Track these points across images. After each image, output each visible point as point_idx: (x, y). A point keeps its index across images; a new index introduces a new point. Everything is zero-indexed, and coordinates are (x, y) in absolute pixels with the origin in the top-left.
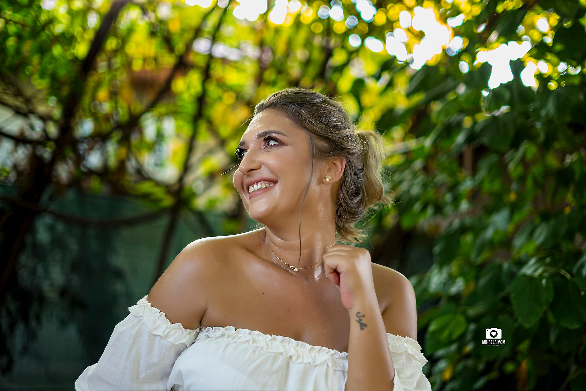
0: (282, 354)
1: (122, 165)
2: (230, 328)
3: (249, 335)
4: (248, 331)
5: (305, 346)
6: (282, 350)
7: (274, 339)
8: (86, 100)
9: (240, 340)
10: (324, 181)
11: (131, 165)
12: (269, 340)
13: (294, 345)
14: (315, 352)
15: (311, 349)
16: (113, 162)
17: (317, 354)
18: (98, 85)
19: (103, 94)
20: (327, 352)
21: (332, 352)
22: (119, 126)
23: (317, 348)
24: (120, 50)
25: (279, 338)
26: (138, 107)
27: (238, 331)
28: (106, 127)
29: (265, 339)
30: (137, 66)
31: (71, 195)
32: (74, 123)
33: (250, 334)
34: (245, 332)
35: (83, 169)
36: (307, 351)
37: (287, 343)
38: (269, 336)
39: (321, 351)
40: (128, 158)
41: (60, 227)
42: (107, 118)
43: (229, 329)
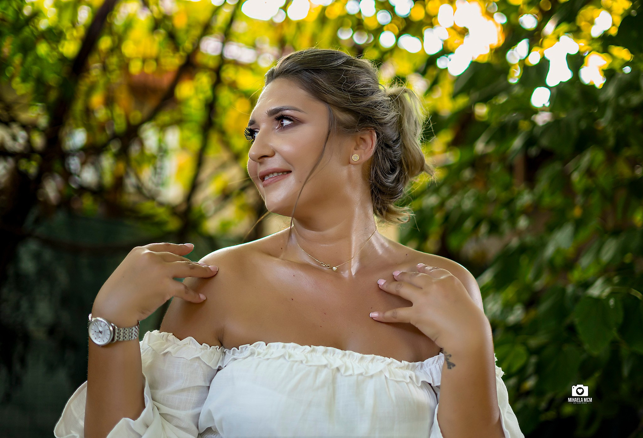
0: (325, 366)
1: (119, 182)
2: (259, 344)
3: (283, 349)
4: (281, 344)
5: (353, 355)
6: (324, 362)
7: (313, 351)
8: (78, 107)
9: (273, 356)
10: (351, 161)
11: (130, 182)
12: (308, 352)
13: (340, 356)
14: (367, 362)
15: (362, 358)
16: (108, 179)
17: (370, 364)
18: (92, 89)
19: (97, 100)
20: (383, 361)
21: (388, 360)
22: (115, 136)
23: (369, 357)
24: (116, 48)
25: (321, 348)
26: (137, 116)
27: (270, 346)
28: (101, 138)
29: (303, 351)
30: (135, 68)
31: (60, 217)
32: (64, 133)
33: (284, 347)
34: (278, 346)
35: (74, 186)
36: (357, 361)
37: (332, 354)
38: (307, 347)
39: (375, 360)
40: (127, 174)
41: (48, 255)
42: (102, 127)
43: (258, 346)
